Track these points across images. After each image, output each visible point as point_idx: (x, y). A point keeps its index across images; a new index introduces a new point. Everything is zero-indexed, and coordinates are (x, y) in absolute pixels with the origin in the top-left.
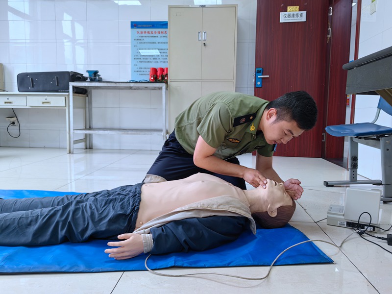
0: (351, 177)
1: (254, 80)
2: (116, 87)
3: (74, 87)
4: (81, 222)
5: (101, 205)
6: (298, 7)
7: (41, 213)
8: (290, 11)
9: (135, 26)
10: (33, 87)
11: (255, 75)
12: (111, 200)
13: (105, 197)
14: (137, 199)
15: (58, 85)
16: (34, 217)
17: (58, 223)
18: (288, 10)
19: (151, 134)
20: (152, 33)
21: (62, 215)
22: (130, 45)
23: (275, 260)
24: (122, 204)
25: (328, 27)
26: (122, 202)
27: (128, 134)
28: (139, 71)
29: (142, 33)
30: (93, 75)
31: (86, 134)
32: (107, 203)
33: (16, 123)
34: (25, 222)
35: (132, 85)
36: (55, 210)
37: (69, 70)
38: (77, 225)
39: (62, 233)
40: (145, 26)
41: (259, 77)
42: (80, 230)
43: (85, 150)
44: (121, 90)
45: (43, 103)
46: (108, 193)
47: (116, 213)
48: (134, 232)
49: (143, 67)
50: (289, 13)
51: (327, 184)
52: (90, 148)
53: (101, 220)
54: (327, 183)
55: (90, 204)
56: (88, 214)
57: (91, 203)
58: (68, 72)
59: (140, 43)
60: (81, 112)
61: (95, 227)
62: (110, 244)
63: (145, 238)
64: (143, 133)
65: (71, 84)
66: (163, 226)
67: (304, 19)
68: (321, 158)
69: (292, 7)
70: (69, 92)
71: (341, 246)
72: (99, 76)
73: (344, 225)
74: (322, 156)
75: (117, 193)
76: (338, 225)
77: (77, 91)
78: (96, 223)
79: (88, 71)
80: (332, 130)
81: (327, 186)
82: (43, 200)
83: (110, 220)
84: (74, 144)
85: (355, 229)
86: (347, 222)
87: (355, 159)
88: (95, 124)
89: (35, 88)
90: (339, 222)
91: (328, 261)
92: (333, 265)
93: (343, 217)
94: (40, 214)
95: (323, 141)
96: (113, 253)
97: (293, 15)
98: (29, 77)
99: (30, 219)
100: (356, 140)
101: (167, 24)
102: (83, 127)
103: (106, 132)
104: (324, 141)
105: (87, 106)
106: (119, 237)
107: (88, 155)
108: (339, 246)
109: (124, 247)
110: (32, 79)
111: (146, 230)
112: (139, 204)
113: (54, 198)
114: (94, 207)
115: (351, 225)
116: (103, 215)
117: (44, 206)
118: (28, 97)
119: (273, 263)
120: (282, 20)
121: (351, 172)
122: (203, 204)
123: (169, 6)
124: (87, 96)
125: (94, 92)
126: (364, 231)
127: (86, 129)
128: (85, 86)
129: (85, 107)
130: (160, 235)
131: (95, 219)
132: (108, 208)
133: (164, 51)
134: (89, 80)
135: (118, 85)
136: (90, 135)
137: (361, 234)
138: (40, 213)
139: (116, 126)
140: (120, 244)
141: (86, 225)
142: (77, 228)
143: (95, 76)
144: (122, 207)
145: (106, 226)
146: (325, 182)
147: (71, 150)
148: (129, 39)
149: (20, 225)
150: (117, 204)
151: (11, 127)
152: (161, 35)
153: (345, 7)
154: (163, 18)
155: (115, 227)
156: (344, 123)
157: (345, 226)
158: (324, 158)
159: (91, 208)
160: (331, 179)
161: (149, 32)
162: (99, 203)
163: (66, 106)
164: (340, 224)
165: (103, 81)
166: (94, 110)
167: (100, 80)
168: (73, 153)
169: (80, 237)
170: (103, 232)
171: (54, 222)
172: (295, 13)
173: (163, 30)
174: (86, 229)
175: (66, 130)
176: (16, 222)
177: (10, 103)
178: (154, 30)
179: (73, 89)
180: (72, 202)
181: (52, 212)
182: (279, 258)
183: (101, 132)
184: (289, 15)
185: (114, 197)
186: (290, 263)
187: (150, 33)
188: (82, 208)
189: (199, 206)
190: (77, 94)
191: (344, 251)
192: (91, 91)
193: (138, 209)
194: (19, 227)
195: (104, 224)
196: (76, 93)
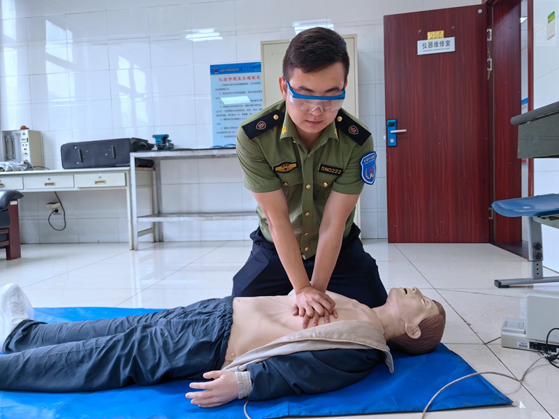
0: (534, 272)
1: (385, 137)
2: (193, 155)
3: (137, 159)
4: (150, 355)
5: (177, 330)
6: (442, 32)
7: (96, 345)
8: (431, 38)
9: (216, 71)
10: (82, 161)
11: (387, 129)
12: (190, 324)
13: (180, 318)
14: (227, 320)
15: (115, 158)
16: (88, 352)
17: (119, 358)
18: (429, 37)
19: (244, 219)
20: (239, 79)
21: (124, 347)
22: (210, 98)
23: (430, 403)
24: (206, 329)
25: (487, 58)
26: (205, 326)
27: (212, 220)
28: (224, 132)
29: (225, 80)
30: (162, 141)
31: (154, 223)
32: (185, 327)
33: (60, 211)
34: (76, 358)
35: (215, 152)
36: (114, 340)
37: (130, 136)
38: (144, 360)
39: (125, 373)
40: (230, 70)
41: (392, 132)
42: (149, 367)
43: (153, 244)
44: (199, 160)
45: (96, 182)
46: (184, 312)
47: (197, 341)
48: (224, 369)
49: (228, 126)
50: (430, 41)
51: (499, 285)
52: (160, 241)
53: (177, 352)
54: (500, 283)
55: (161, 329)
56: (159, 344)
57: (162, 327)
58: (128, 139)
59: (223, 93)
60: (147, 191)
61: (170, 362)
62: (193, 385)
63: (240, 378)
64: (232, 218)
65: (133, 155)
66: (265, 363)
67: (452, 48)
68: (489, 243)
69: (434, 33)
70: (129, 166)
71: (523, 379)
72: (169, 141)
73: (526, 347)
74: (491, 240)
75: (197, 311)
76: (518, 347)
77: (141, 163)
78: (171, 357)
79: (154, 136)
80: (502, 207)
81: (499, 287)
82: (96, 324)
83: (190, 351)
84: (138, 236)
85: (541, 353)
86: (531, 343)
87: (538, 246)
88: (166, 207)
89: (86, 163)
90: (518, 343)
91: (505, 402)
92: (512, 408)
93: (524, 336)
94: (94, 347)
95: (490, 218)
96: (196, 398)
97: (436, 43)
98: (77, 149)
99: (81, 354)
100: (537, 220)
101: (260, 65)
102: (149, 212)
103: (182, 219)
104: (492, 218)
105: (155, 182)
106: (205, 375)
107: (158, 252)
108: (520, 378)
109: (211, 390)
110: (80, 151)
111: (241, 367)
112: (230, 328)
113: (111, 321)
114: (166, 334)
115: (536, 346)
116: (180, 345)
117: (98, 334)
118: (76, 176)
119: (427, 407)
120: (421, 51)
121: (533, 265)
122: (320, 333)
123: (261, 42)
124: (154, 170)
125: (163, 163)
126: (556, 356)
127: (153, 215)
128: (151, 157)
129: (152, 185)
130: (260, 374)
131: (169, 349)
132: (186, 335)
133: (256, 103)
134: (155, 148)
135: (196, 153)
136: (160, 223)
137: (551, 359)
138: (94, 344)
139: (195, 208)
140: (206, 386)
141: (157, 360)
142: (145, 365)
143: (164, 142)
144: (206, 333)
145: (186, 360)
146: (496, 281)
147: (135, 246)
148: (208, 89)
149: (69, 363)
150: (199, 328)
151: (54, 216)
152: (252, 81)
153: (510, 28)
154: (255, 57)
155: (197, 360)
156: (519, 195)
157: (528, 348)
158: (493, 243)
159: (162, 335)
160: (504, 276)
161: (235, 79)
162: (174, 327)
163: (126, 185)
164: (520, 345)
165: (175, 148)
166: (164, 189)
167: (171, 148)
168: (137, 250)
169: (150, 377)
170: (181, 369)
171: (113, 357)
172: (439, 40)
173: (255, 74)
174: (157, 366)
175: (127, 218)
176: (64, 358)
177: (52, 184)
178: (241, 75)
179: (135, 161)
180: (136, 328)
181: (111, 343)
182: (435, 399)
183: (175, 219)
184: (430, 45)
185: (194, 318)
186: (451, 407)
187: (237, 79)
188: (151, 335)
189: (314, 335)
190: (141, 168)
191: (528, 386)
192: (159, 162)
193: (229, 335)
194: (68, 365)
195: (181, 357)
196: (139, 166)
